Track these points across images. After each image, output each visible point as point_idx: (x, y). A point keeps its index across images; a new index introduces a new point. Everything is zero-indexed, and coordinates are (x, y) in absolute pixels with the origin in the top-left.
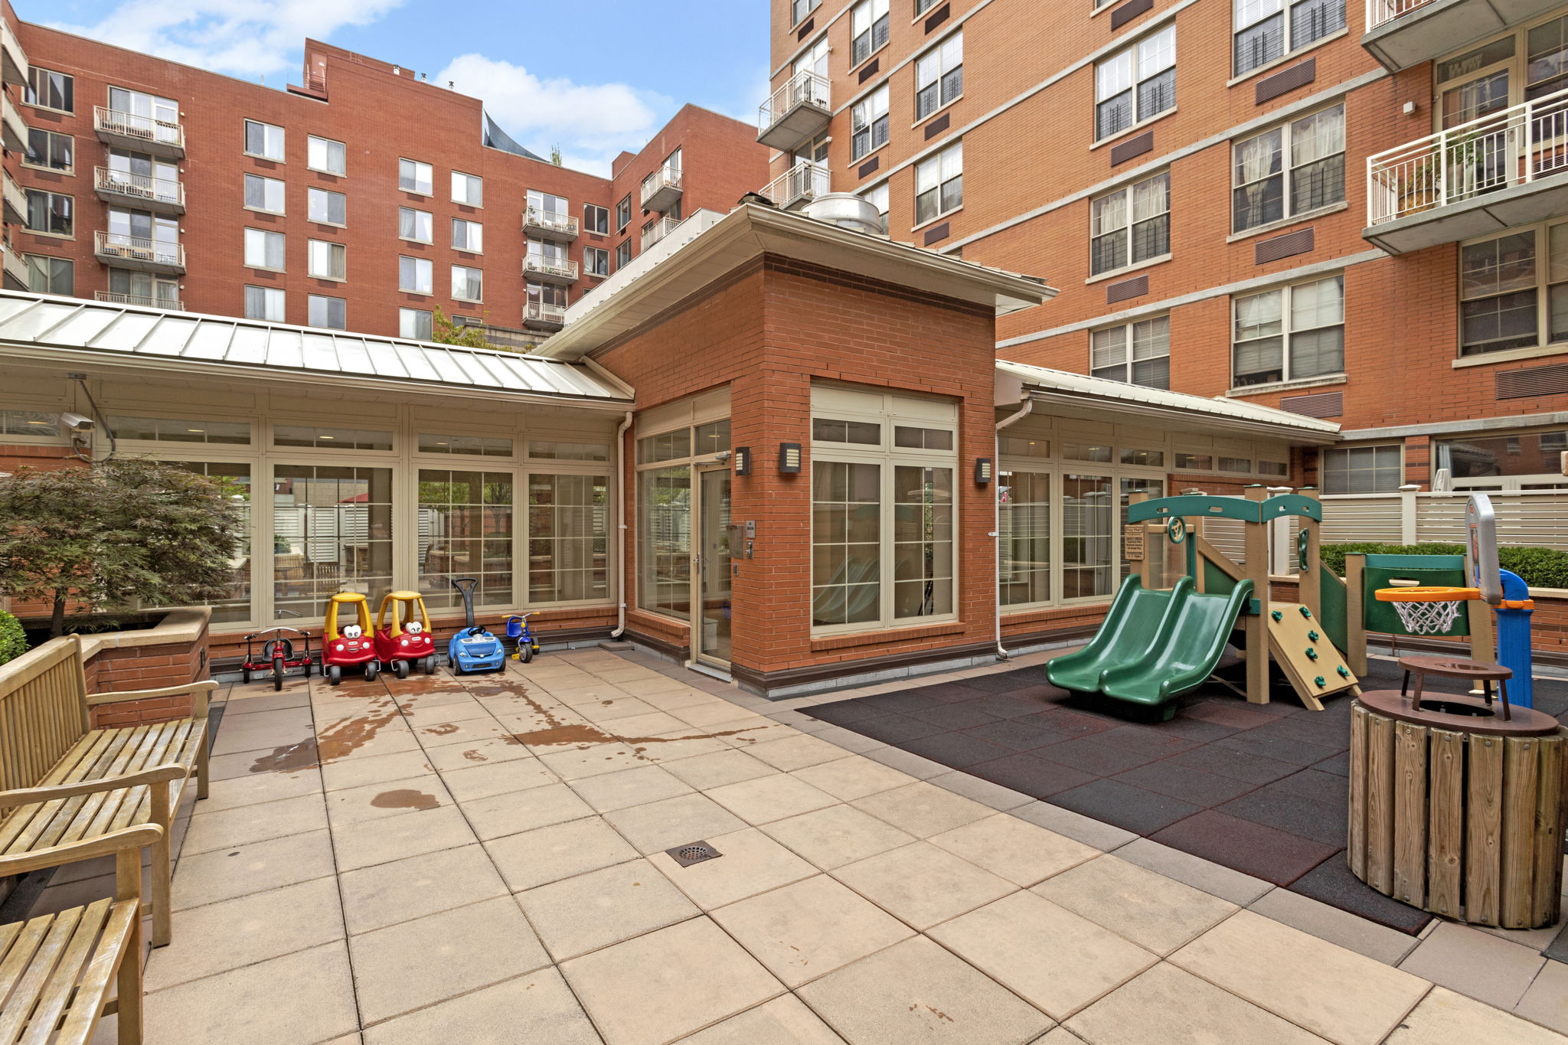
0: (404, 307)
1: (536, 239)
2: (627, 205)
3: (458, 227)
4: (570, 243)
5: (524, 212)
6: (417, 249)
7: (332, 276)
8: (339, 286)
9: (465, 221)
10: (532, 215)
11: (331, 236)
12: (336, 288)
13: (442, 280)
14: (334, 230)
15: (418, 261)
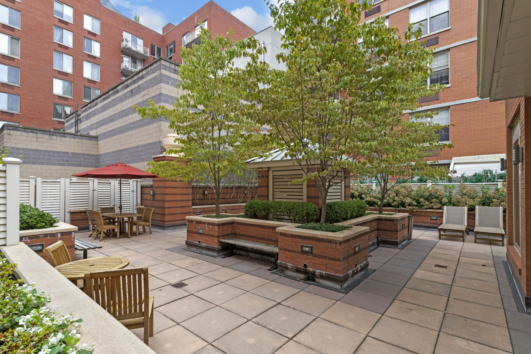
0: (56, 78)
1: (128, 55)
2: (172, 46)
3: (87, 41)
4: (144, 60)
5: (123, 41)
6: (63, 49)
7: (11, 54)
8: (15, 60)
9: (91, 40)
10: (126, 43)
11: (11, 33)
12: (14, 61)
13: (78, 67)
14: (13, 29)
15: (64, 55)
